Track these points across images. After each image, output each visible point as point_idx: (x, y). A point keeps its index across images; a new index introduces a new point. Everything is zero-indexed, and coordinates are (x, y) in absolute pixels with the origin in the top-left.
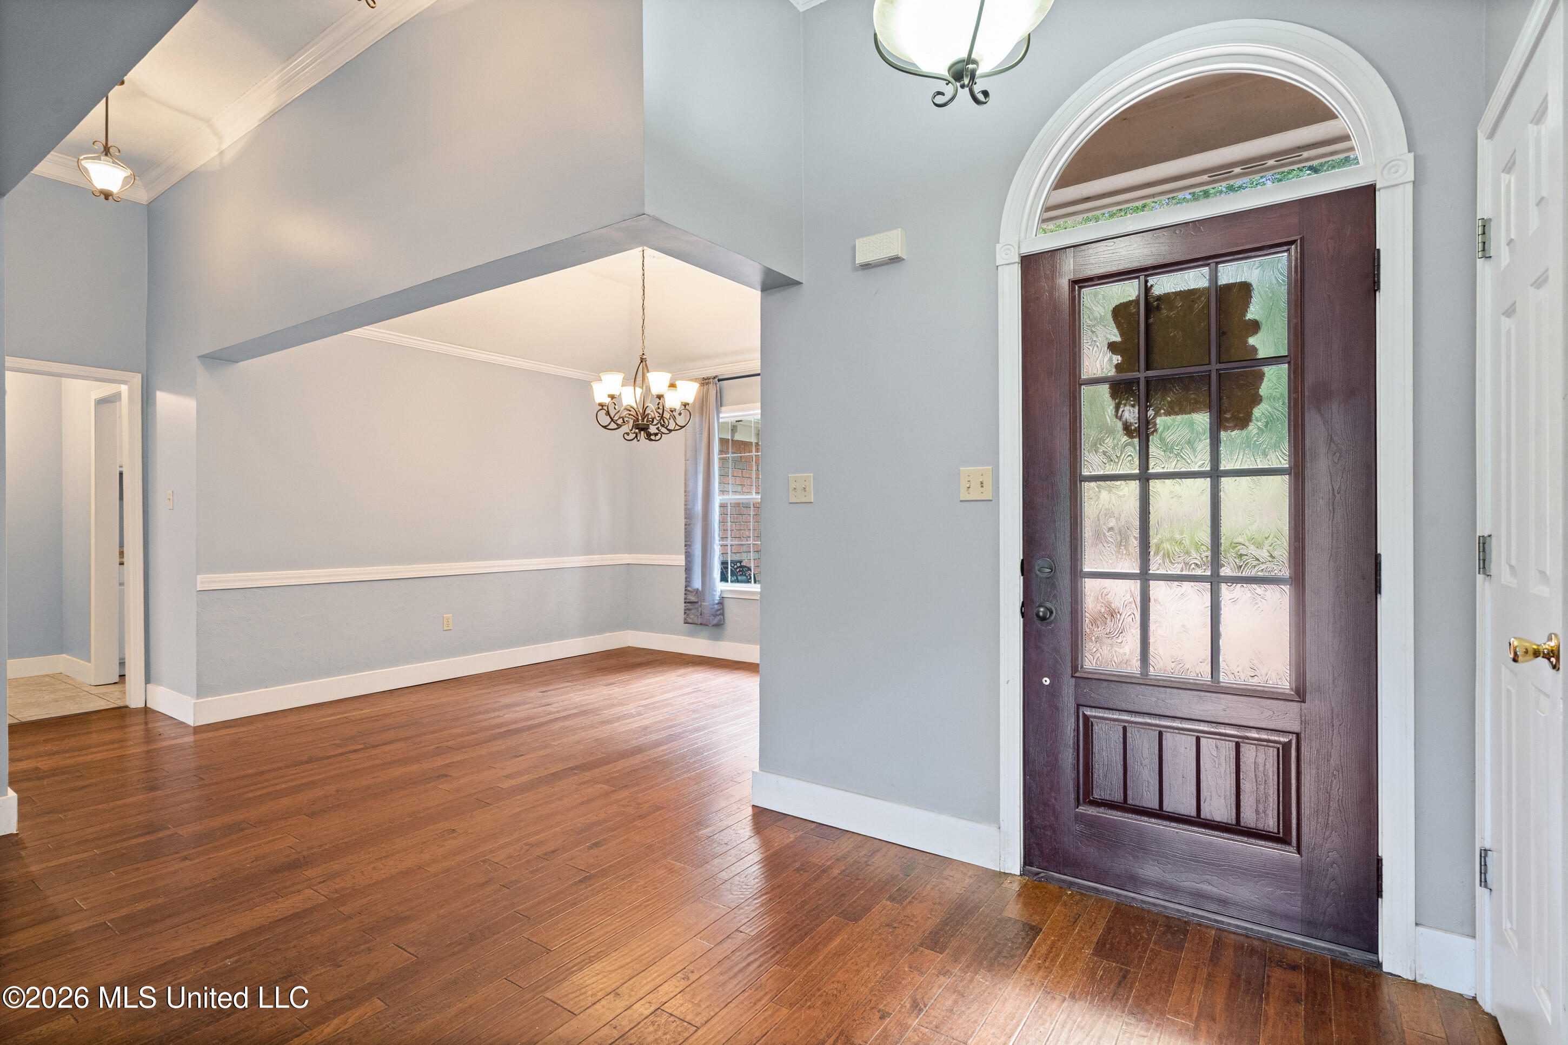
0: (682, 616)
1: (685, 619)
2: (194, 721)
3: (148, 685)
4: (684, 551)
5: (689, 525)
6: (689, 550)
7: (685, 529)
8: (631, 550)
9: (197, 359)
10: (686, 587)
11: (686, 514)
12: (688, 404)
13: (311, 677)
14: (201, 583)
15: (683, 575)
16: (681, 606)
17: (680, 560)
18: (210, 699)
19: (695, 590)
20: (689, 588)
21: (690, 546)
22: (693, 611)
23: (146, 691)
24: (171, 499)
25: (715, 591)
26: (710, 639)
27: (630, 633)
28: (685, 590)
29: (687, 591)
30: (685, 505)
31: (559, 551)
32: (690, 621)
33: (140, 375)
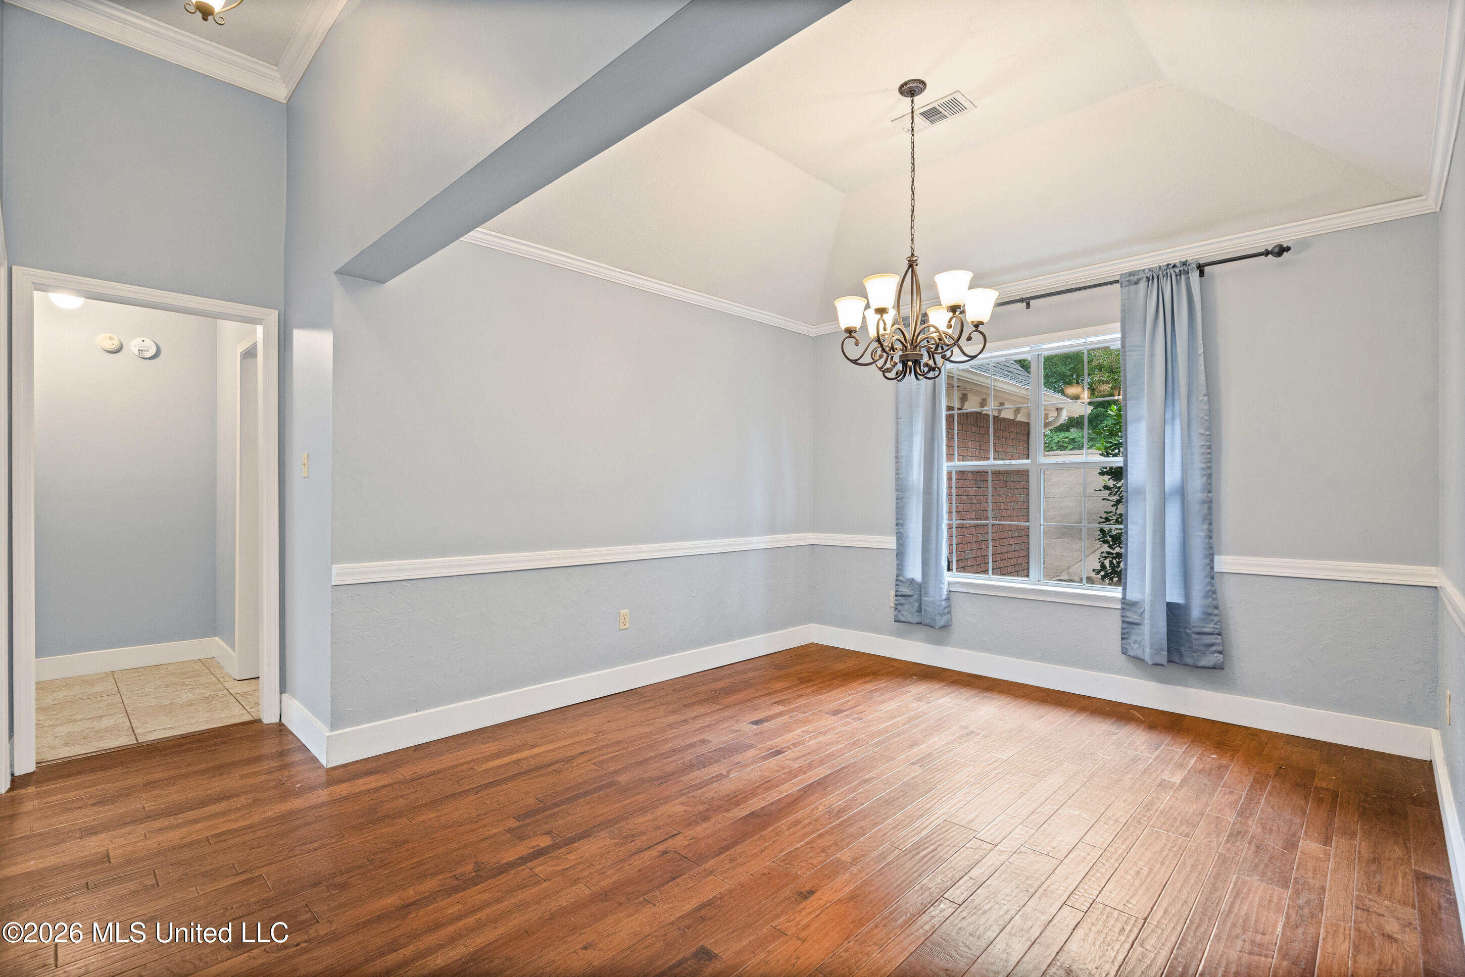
0: (892, 613)
1: (896, 616)
2: (328, 761)
3: (283, 695)
4: (895, 531)
5: (902, 498)
6: (901, 530)
7: (897, 504)
8: (815, 527)
9: (334, 276)
10: (897, 576)
11: (897, 485)
12: (982, 323)
13: (471, 695)
14: (337, 575)
15: (894, 563)
16: (892, 601)
17: (890, 542)
18: (348, 730)
19: (909, 579)
20: (900, 578)
21: (902, 525)
22: (906, 607)
23: (281, 702)
24: (306, 463)
25: (943, 583)
26: (928, 641)
27: (813, 627)
28: (897, 580)
29: (898, 581)
30: (897, 474)
31: (744, 531)
32: (903, 619)
33: (276, 312)
